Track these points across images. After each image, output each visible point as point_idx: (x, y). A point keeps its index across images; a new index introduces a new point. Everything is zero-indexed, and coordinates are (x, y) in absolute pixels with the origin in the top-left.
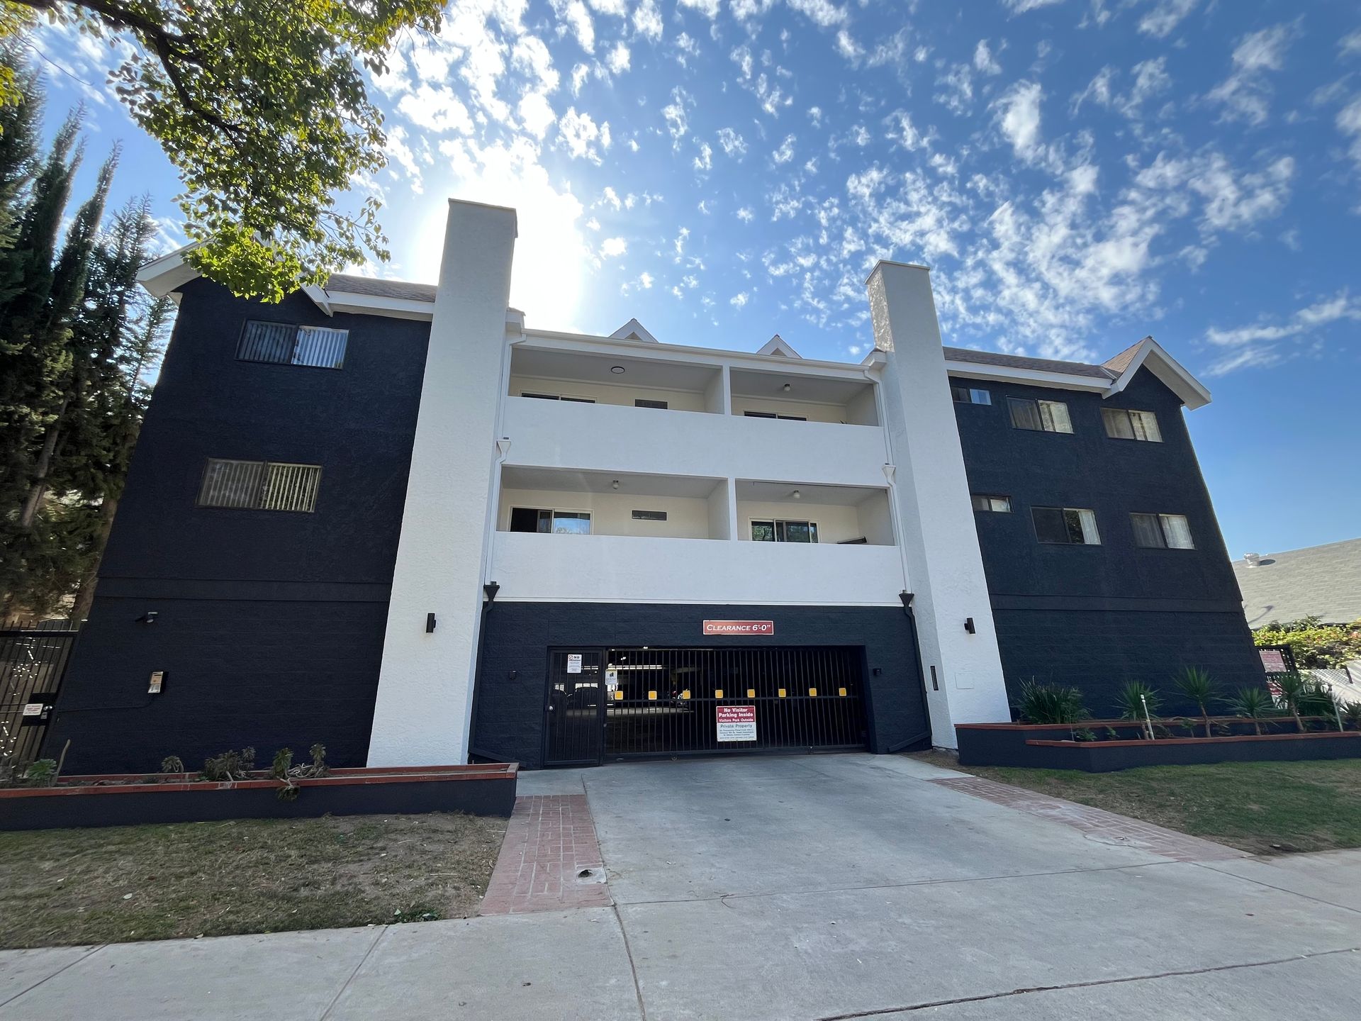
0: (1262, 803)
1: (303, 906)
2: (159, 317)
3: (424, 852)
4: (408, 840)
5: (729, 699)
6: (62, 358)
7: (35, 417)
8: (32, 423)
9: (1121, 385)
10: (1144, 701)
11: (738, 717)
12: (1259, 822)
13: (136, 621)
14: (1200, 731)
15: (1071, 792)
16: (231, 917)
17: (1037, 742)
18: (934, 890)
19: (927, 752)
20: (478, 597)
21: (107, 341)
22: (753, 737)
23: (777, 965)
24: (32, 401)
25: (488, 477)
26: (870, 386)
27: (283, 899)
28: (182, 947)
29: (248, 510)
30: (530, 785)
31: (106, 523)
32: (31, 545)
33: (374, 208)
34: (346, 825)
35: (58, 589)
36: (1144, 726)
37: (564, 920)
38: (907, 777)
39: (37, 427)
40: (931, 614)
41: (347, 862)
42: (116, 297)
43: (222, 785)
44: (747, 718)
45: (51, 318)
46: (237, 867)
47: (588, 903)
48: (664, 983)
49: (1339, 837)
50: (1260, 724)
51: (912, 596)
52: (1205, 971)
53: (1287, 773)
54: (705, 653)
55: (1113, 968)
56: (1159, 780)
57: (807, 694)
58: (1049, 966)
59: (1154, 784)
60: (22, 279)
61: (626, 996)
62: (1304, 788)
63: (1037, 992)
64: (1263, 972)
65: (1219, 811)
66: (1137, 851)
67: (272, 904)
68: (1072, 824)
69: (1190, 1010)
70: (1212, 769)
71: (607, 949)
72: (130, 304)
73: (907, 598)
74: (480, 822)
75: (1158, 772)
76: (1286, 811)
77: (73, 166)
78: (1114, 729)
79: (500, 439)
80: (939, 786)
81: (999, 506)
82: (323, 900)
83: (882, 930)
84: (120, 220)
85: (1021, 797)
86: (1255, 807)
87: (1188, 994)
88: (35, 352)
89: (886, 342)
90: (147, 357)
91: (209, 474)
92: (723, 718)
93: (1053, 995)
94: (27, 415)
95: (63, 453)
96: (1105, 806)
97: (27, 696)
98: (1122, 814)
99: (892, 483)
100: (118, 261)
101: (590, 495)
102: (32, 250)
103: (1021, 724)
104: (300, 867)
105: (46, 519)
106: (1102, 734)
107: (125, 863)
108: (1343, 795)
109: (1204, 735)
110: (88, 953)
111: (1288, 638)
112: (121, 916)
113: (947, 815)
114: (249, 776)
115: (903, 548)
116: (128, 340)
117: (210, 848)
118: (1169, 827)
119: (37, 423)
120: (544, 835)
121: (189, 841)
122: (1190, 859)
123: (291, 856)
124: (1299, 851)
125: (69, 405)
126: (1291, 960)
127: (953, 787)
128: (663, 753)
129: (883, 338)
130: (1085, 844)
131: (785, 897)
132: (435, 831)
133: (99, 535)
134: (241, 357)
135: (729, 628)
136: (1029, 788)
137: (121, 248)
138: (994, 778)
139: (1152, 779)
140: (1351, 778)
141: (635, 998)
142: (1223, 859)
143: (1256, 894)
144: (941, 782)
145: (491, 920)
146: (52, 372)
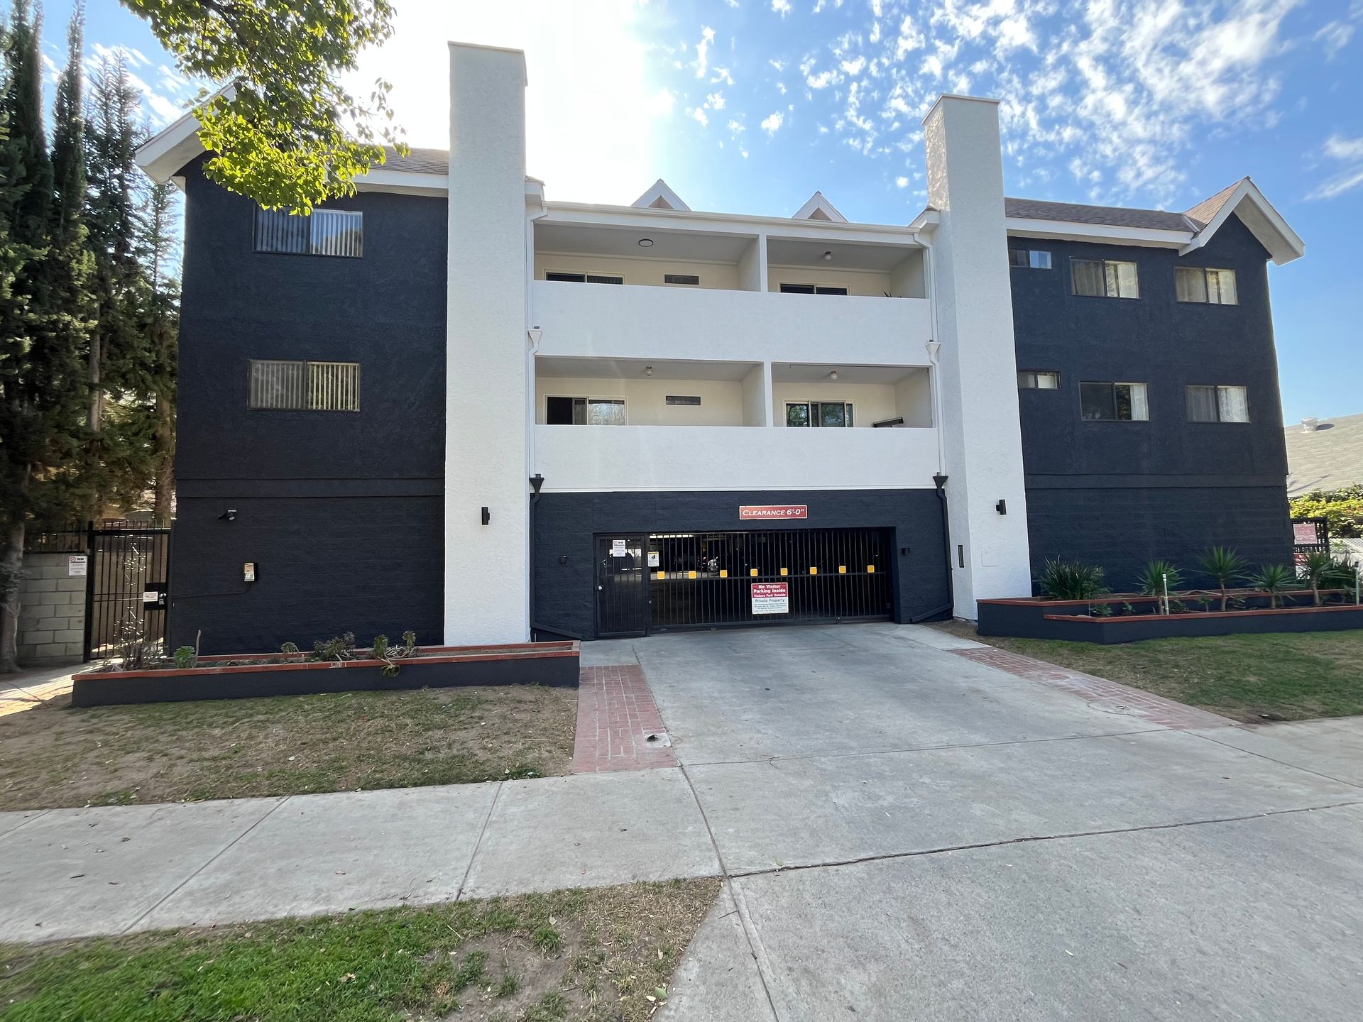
0: (1260, 675)
1: (431, 767)
2: (162, 200)
3: (515, 721)
4: (498, 710)
5: (763, 577)
6: (85, 258)
7: (77, 324)
8: (77, 330)
9: (1203, 240)
10: (1165, 580)
11: (773, 594)
12: (1254, 693)
13: (220, 518)
14: (1215, 605)
15: (1081, 663)
16: (378, 776)
17: (1054, 617)
18: (950, 753)
19: (948, 622)
20: (525, 490)
21: (120, 233)
22: (785, 610)
23: (820, 817)
24: (70, 305)
25: (524, 371)
26: (919, 252)
27: (414, 760)
28: (349, 798)
29: (297, 411)
30: (591, 655)
31: (165, 423)
32: (106, 449)
33: (384, 90)
34: (443, 697)
35: (139, 487)
36: (1160, 603)
37: (642, 779)
38: (929, 647)
39: (82, 334)
40: (964, 497)
41: (455, 730)
42: (116, 182)
43: (334, 664)
44: (780, 593)
45: (63, 215)
46: (369, 734)
47: (660, 764)
48: (731, 830)
49: (1326, 707)
50: (1277, 598)
51: (945, 478)
52: (1176, 826)
53: (1291, 645)
54: (741, 536)
55: (1099, 823)
56: (1166, 652)
57: (837, 571)
58: (1045, 820)
59: (1161, 657)
60: (24, 174)
61: (703, 840)
62: (1304, 661)
63: (1033, 841)
64: (1227, 826)
65: (1218, 683)
66: (1134, 719)
67: (406, 765)
68: (1078, 693)
69: (1159, 856)
70: (1219, 642)
71: (682, 802)
72: (131, 188)
73: (940, 480)
74: (556, 692)
75: (1166, 644)
76: (1281, 683)
77: (36, 25)
78: (1131, 604)
79: (531, 329)
80: (957, 656)
81: (1044, 382)
82: (446, 761)
83: (906, 788)
84: (99, 86)
85: (1034, 667)
86: (1252, 679)
87: (1159, 844)
88: (60, 255)
89: (941, 199)
90: (162, 247)
91: (254, 374)
92: (758, 594)
93: (1047, 843)
94: (69, 322)
95: (109, 357)
96: (1111, 676)
97: (142, 586)
98: (1126, 684)
99: (935, 362)
100: (108, 139)
101: (623, 381)
102: (24, 137)
103: (1041, 600)
104: (418, 734)
105: (111, 423)
106: (1119, 609)
107: (277, 730)
108: (1340, 667)
109: (1219, 609)
110: (279, 803)
111: (1328, 508)
112: (293, 775)
113: (964, 684)
114: (354, 655)
115: (941, 430)
116: (139, 230)
117: (339, 717)
118: (1167, 697)
119: (81, 330)
120: (611, 704)
121: (321, 711)
122: (1182, 727)
123: (408, 725)
124: (1285, 719)
125: (102, 306)
126: (1253, 817)
127: (971, 658)
128: (703, 624)
129: (937, 194)
130: (1088, 713)
131: (823, 759)
132: (520, 702)
133: (161, 435)
134: (259, 249)
135: (764, 513)
136: (1041, 659)
137: (108, 123)
138: (1009, 649)
139: (1159, 651)
140: (1354, 650)
141: (711, 842)
142: (1213, 727)
143: (1235, 760)
144: (961, 653)
145: (582, 778)
146: (79, 275)
